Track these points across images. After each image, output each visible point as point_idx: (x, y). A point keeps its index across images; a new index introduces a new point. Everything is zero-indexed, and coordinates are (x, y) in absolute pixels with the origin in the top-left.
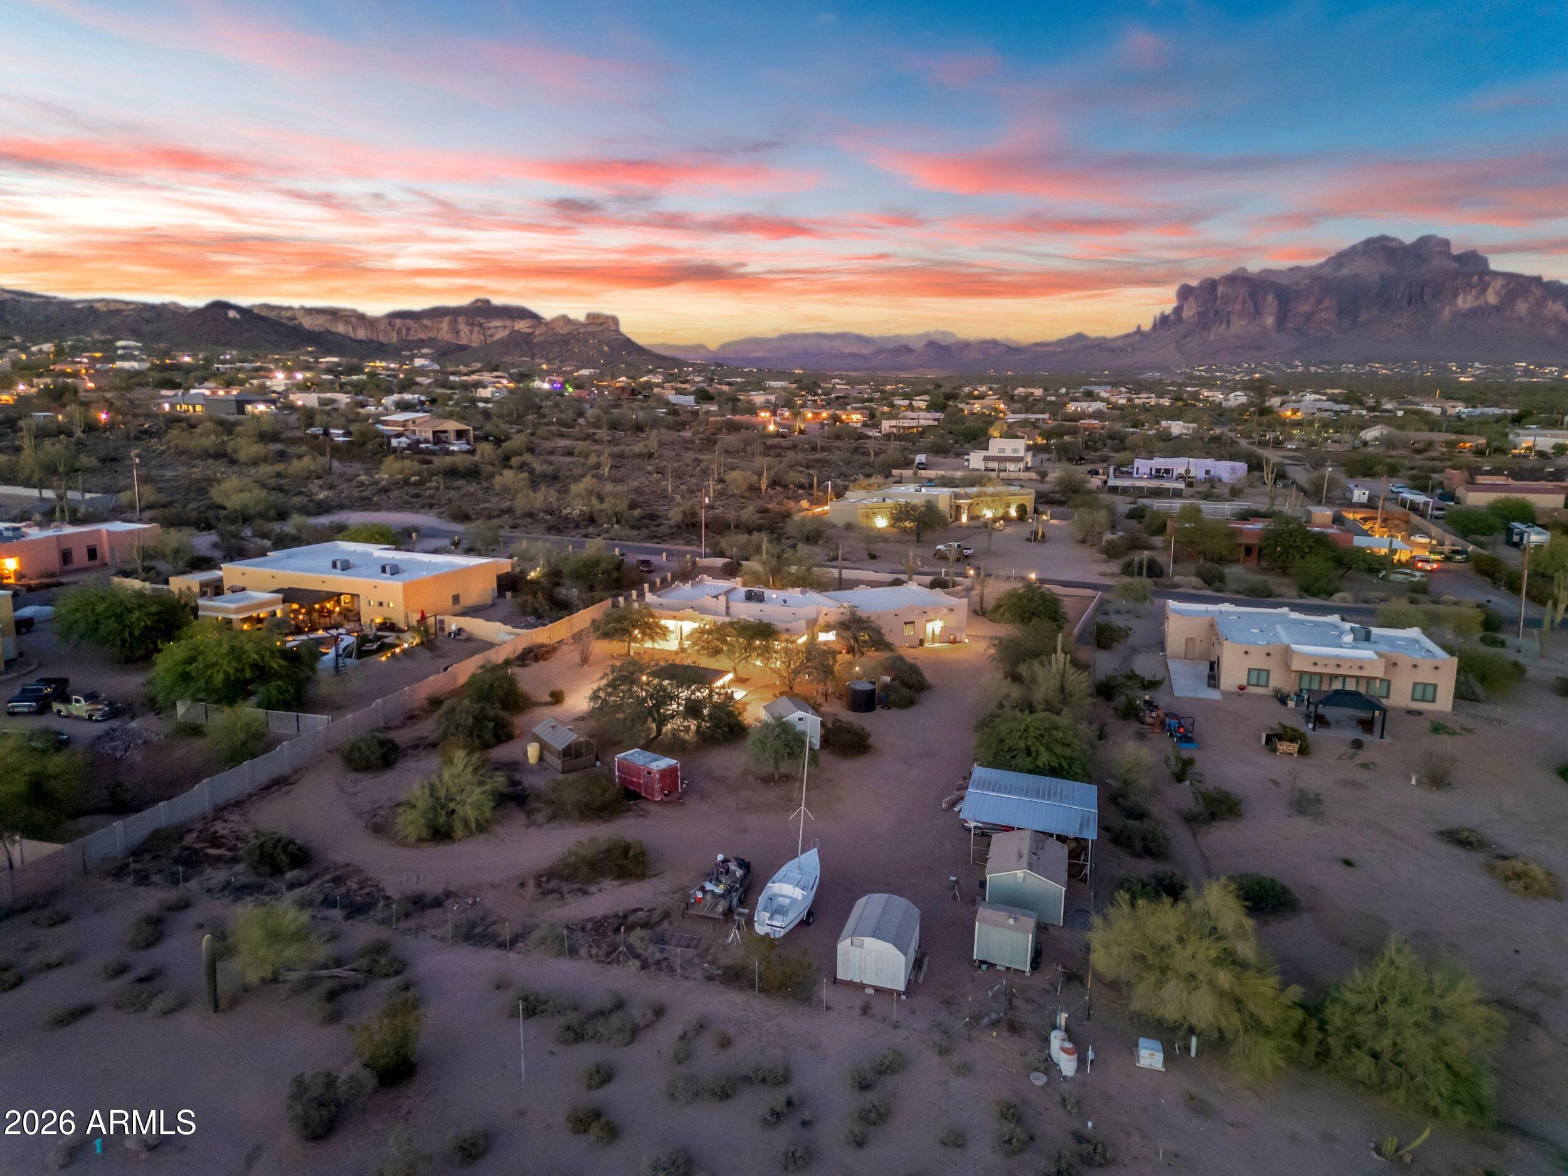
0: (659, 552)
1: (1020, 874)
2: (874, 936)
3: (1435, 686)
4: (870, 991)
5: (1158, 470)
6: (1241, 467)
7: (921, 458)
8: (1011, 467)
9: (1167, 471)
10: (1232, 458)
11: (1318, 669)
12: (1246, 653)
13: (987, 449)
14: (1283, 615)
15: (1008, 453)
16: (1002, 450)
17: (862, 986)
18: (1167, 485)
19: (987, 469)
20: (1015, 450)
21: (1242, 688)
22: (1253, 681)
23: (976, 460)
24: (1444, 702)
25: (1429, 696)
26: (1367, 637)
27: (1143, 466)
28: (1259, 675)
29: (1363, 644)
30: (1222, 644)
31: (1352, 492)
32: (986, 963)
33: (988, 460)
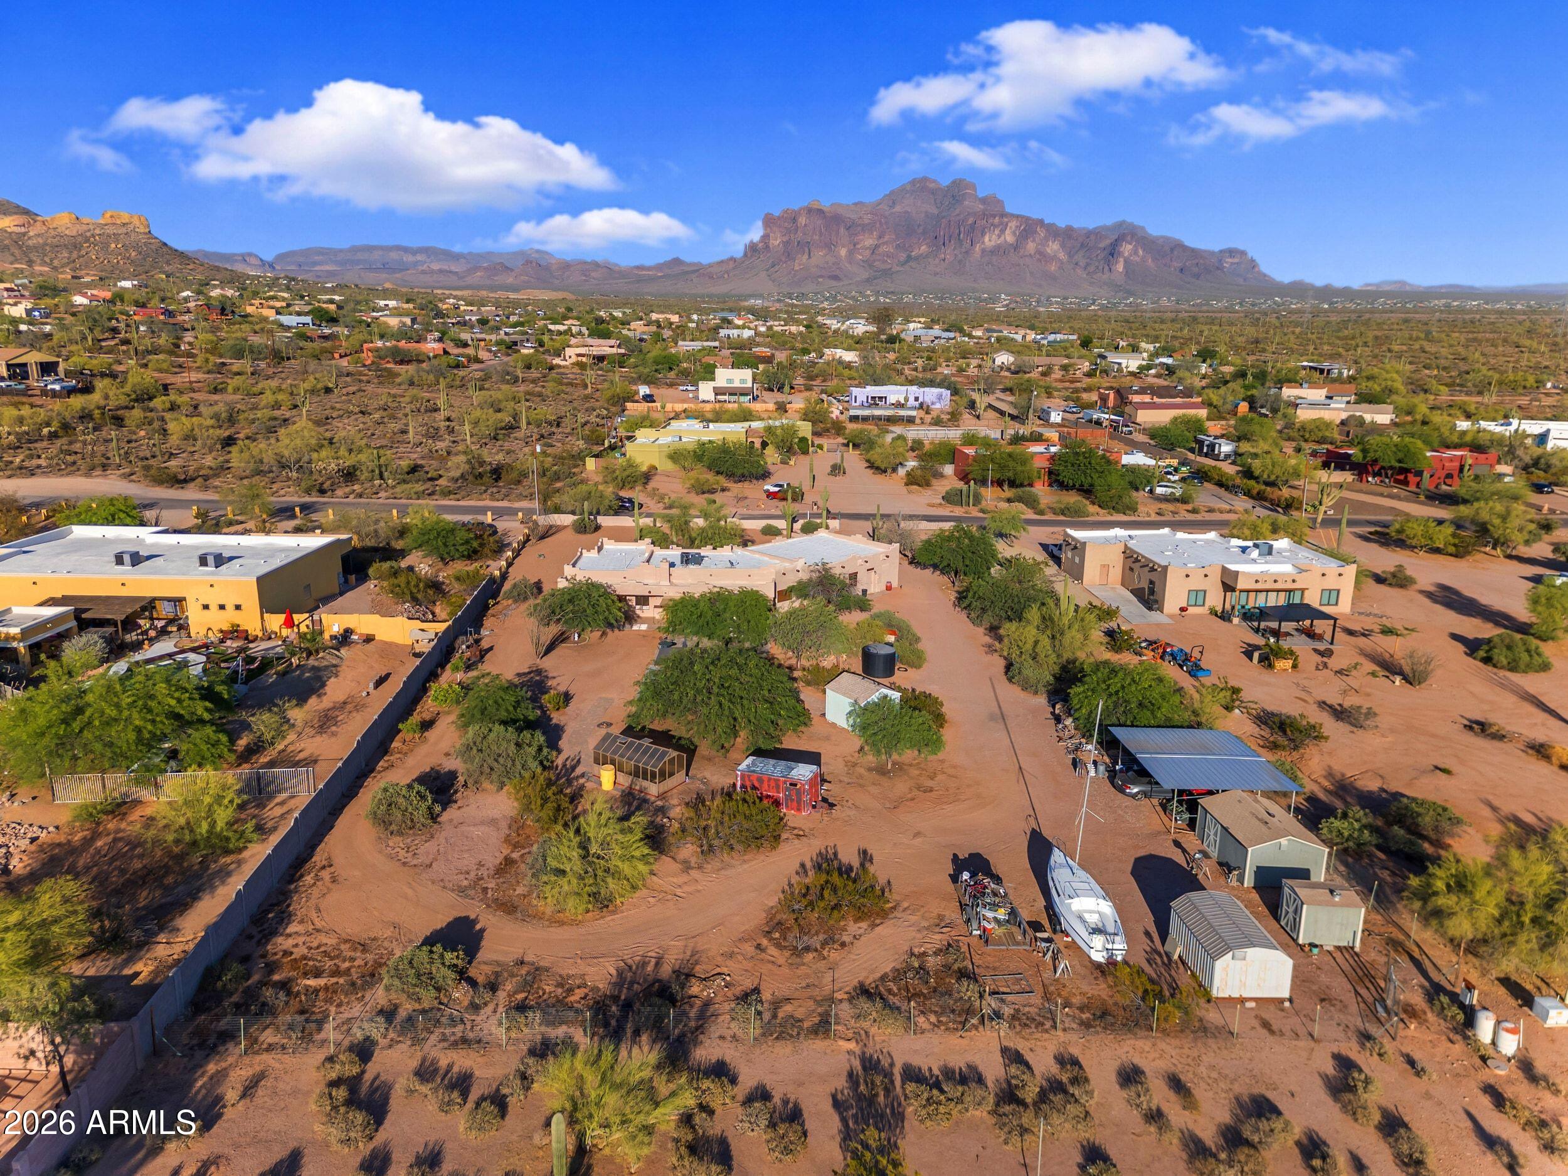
0: (483, 511)
2: (1254, 945)
3: (1338, 591)
4: (1251, 1005)
5: (873, 398)
6: (946, 393)
7: (644, 390)
8: (742, 399)
9: (880, 398)
10: (931, 383)
11: (1259, 586)
12: (1188, 576)
13: (713, 379)
14: (1166, 535)
15: (737, 384)
16: (730, 381)
17: (1242, 1000)
19: (717, 401)
20: (743, 381)
21: (1183, 609)
22: (1192, 602)
23: (706, 391)
24: (1345, 605)
25: (1333, 601)
26: (1270, 551)
27: (861, 394)
28: (1200, 597)
29: (1269, 558)
30: (1165, 568)
31: (1049, 413)
32: (1316, 946)
33: (718, 392)
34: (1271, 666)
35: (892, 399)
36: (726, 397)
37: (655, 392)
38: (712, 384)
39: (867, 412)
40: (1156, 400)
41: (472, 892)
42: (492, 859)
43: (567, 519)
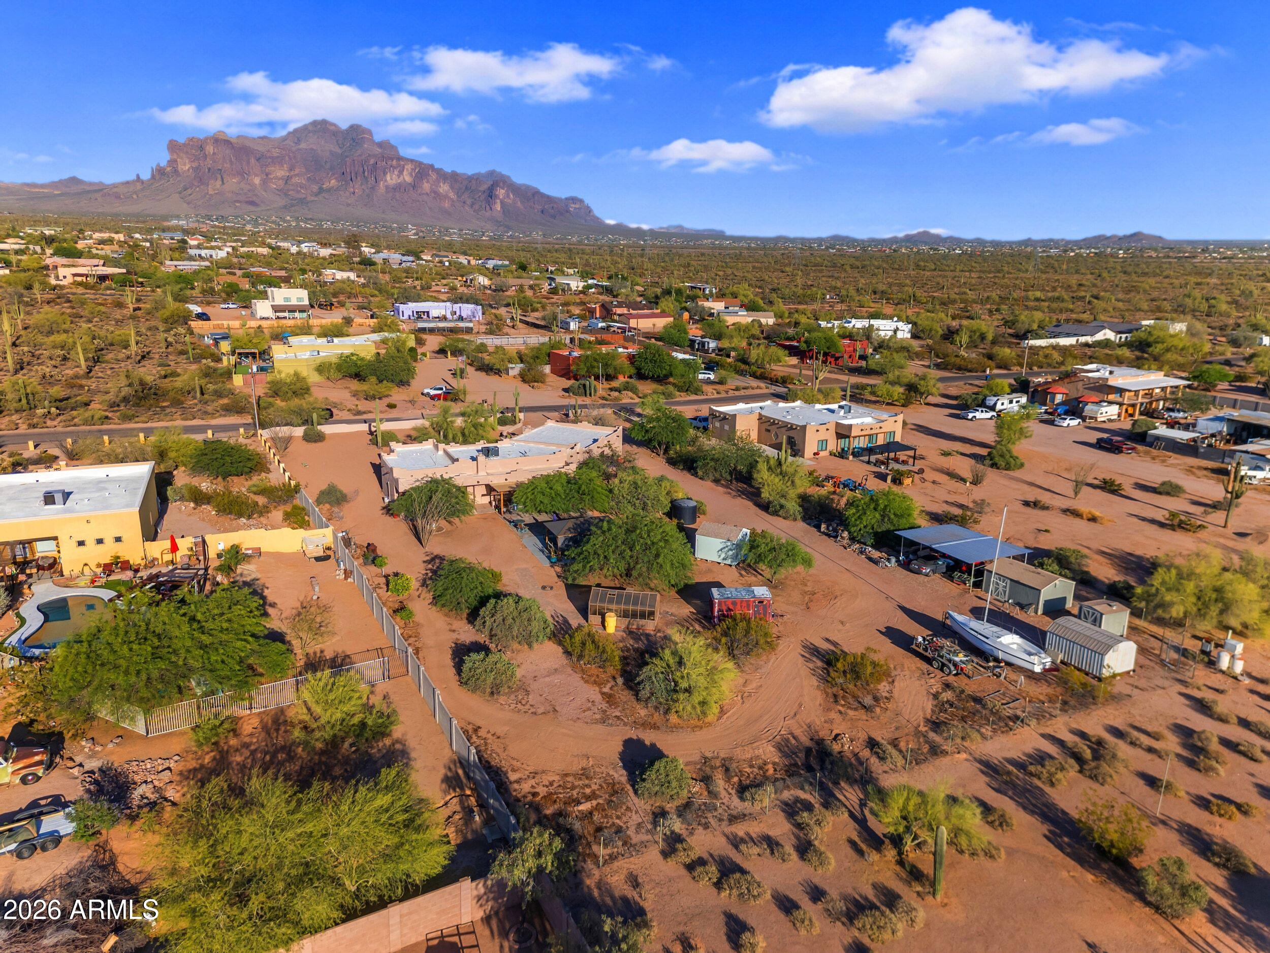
3: (894, 432)
5: (418, 313)
11: (862, 433)
12: (817, 431)
13: (268, 298)
15: (294, 302)
16: (287, 299)
20: (299, 299)
21: (815, 454)
22: (820, 448)
23: (263, 308)
25: (892, 438)
27: (406, 309)
28: (822, 444)
29: (850, 414)
30: (804, 428)
31: (568, 324)
33: (276, 309)
34: (901, 483)
35: (434, 313)
36: (286, 314)
37: (205, 310)
38: (268, 303)
40: (632, 311)
42: (593, 696)
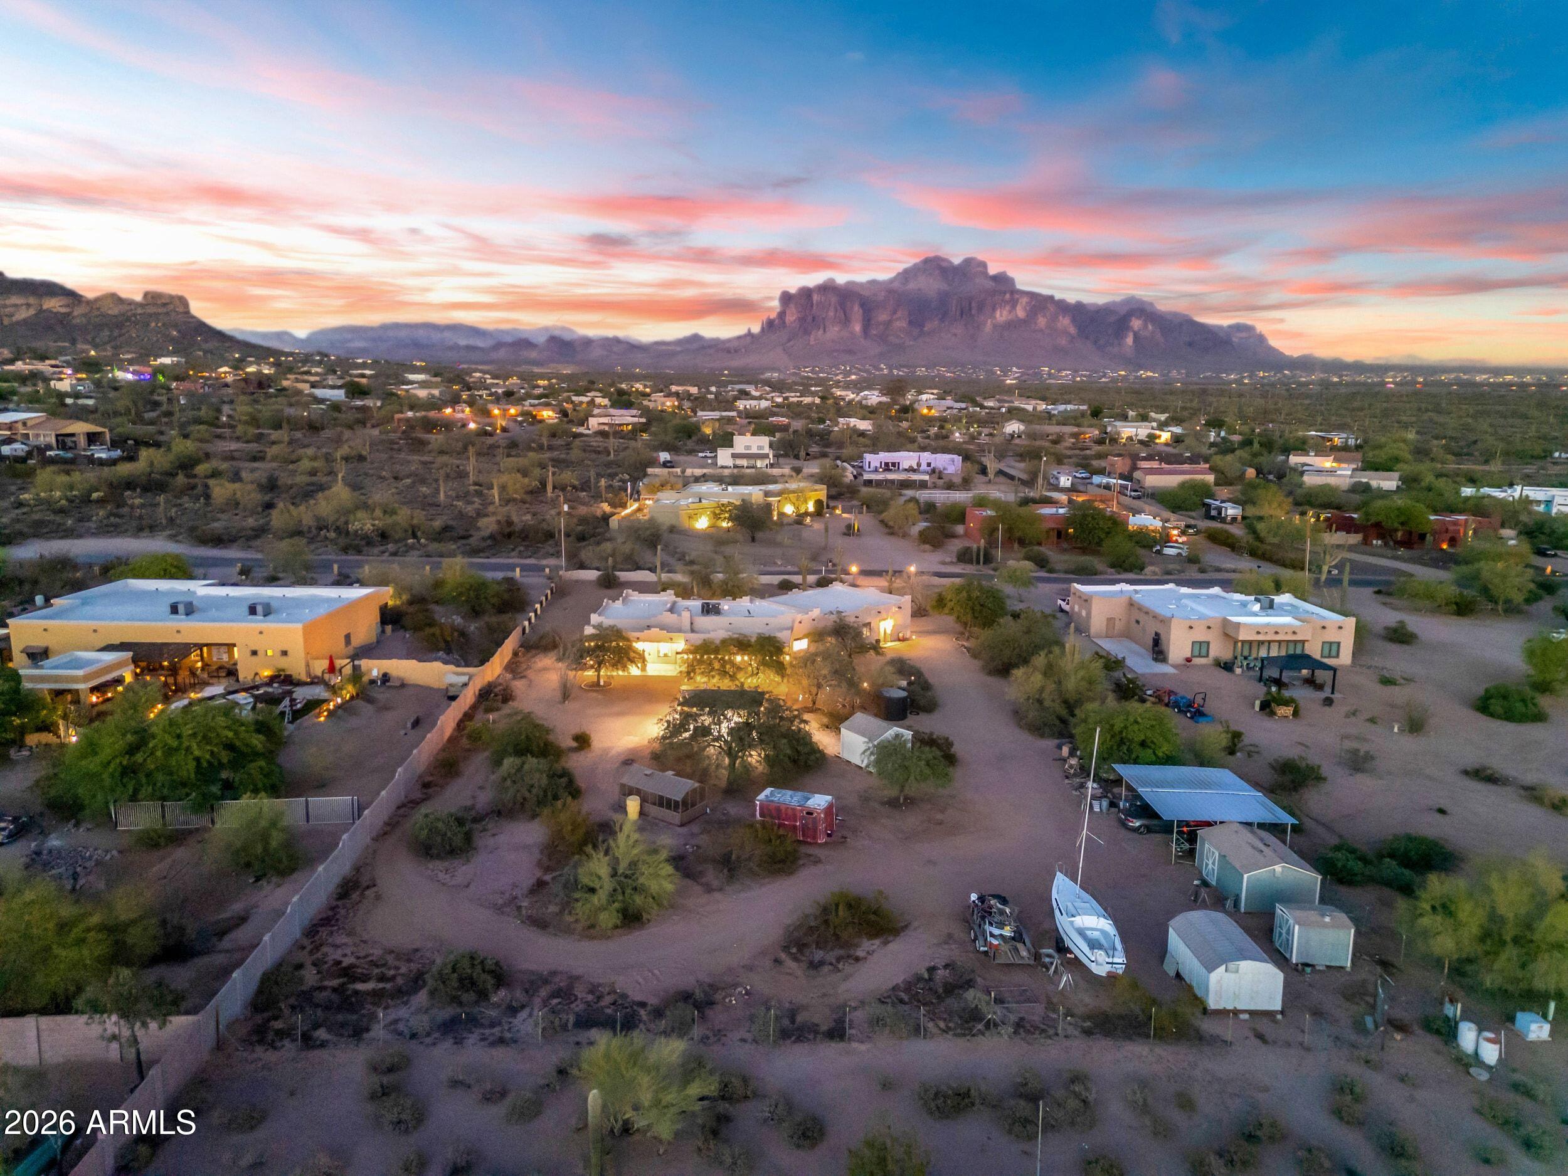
1: (1278, 868)
2: (1245, 959)
3: (1339, 644)
4: (1246, 1016)
5: (887, 464)
6: (958, 459)
7: (664, 456)
8: (759, 464)
9: (894, 464)
10: (945, 450)
11: (1261, 638)
12: (1191, 627)
13: (732, 446)
14: (1170, 590)
15: (754, 450)
16: (748, 447)
17: (1236, 1012)
18: (915, 477)
19: (735, 466)
20: (760, 448)
21: (1188, 660)
22: (1196, 653)
23: (724, 457)
24: (1345, 657)
25: (1334, 653)
26: (1271, 605)
27: (873, 460)
28: (1201, 648)
29: (1270, 611)
30: (1169, 620)
31: (1058, 479)
32: (1308, 965)
33: (736, 457)
34: (1272, 713)
35: (905, 465)
36: (744, 462)
37: (676, 458)
38: (730, 451)
39: (880, 477)
40: (1164, 465)
41: (507, 910)
42: (527, 880)
43: (592, 575)
